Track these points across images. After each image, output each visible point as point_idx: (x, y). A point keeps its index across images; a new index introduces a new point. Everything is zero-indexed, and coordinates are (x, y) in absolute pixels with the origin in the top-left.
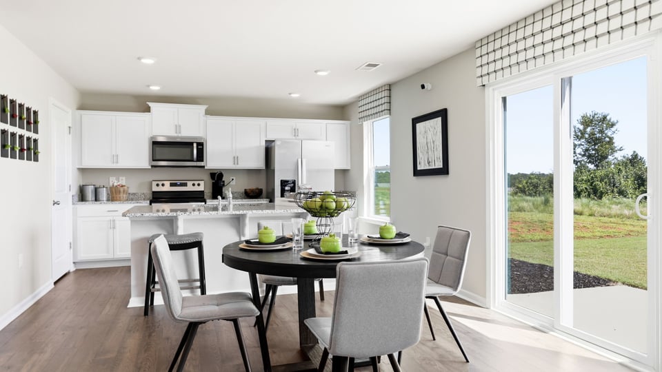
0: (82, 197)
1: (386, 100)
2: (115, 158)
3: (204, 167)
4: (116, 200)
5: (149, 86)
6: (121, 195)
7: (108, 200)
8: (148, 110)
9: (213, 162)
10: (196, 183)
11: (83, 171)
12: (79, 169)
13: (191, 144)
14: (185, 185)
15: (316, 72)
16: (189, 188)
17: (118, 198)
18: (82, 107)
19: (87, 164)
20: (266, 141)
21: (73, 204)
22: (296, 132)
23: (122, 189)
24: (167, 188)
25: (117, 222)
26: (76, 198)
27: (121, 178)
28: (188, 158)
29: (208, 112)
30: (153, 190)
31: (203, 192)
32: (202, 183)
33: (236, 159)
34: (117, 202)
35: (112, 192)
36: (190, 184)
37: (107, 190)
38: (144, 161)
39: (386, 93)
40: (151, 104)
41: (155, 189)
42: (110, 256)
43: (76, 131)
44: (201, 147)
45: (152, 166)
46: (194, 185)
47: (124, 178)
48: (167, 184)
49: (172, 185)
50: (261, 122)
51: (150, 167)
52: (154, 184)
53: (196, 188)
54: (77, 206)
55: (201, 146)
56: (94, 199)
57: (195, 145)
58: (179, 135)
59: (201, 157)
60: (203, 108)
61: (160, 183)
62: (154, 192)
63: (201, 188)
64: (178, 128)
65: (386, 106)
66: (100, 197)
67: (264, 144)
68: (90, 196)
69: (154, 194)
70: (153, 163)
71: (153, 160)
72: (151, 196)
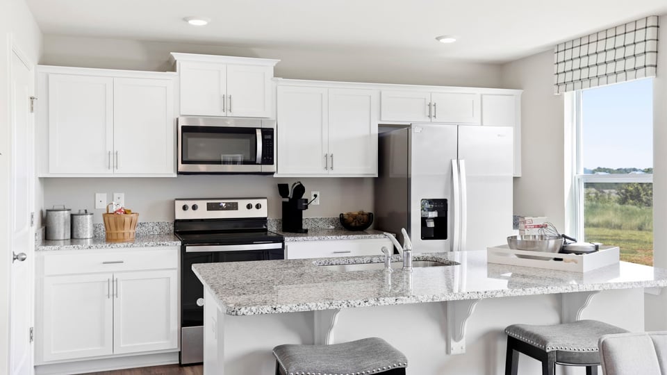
0: (47, 236)
1: (650, 46)
2: (112, 158)
3: (273, 173)
4: (123, 241)
5: (186, 20)
6: (127, 230)
7: (95, 239)
8: (171, 66)
9: (287, 166)
10: (254, 202)
11: (45, 181)
12: (40, 178)
13: (252, 131)
14: (234, 207)
16: (242, 212)
17: (121, 236)
18: (44, 61)
19: (59, 169)
20: (380, 126)
21: (37, 250)
22: (431, 111)
23: (127, 218)
24: (203, 213)
25: (121, 285)
26: (40, 237)
27: (116, 195)
28: (248, 158)
29: (278, 73)
30: (177, 218)
31: (264, 220)
32: (264, 203)
33: (329, 160)
34: (122, 245)
35: (107, 225)
36: (242, 204)
37: (93, 220)
38: (164, 164)
39: (651, 33)
40: (177, 56)
41: (180, 215)
42: (107, 351)
44: (269, 137)
45: (179, 173)
46: (249, 207)
47: (122, 195)
48: (202, 205)
49: (211, 207)
50: (371, 90)
51: (175, 176)
52: (179, 204)
53: (254, 214)
54: (44, 253)
55: (268, 134)
56: (68, 236)
57: (259, 133)
58: (229, 114)
59: (268, 158)
60: (269, 65)
61: (190, 204)
62: (176, 221)
63: (262, 213)
64: (226, 101)
65: (650, 59)
66: (81, 231)
67: (375, 131)
68: (61, 230)
69: (177, 223)
70: (182, 167)
71: (183, 162)
72: (172, 228)
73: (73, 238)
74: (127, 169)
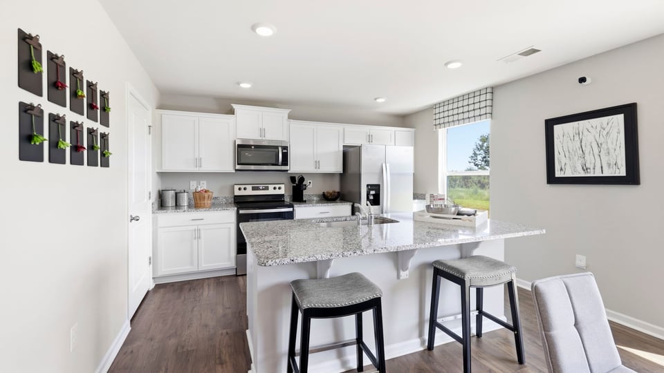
0: (162, 204)
1: (489, 103)
2: (198, 161)
3: (287, 171)
4: (204, 207)
5: (239, 84)
6: (206, 202)
7: (190, 206)
8: (232, 112)
9: (296, 166)
10: (277, 186)
11: (162, 175)
12: (157, 173)
13: (277, 147)
14: (267, 188)
15: (446, 64)
16: (271, 191)
17: (202, 205)
18: (161, 107)
19: (166, 169)
20: (344, 146)
21: (153, 213)
22: (370, 138)
23: (206, 195)
24: (249, 192)
25: (202, 232)
26: (156, 206)
27: (202, 182)
28: (274, 162)
29: (290, 117)
30: (236, 194)
31: (283, 195)
32: (283, 186)
33: (317, 164)
34: (203, 210)
35: (195, 198)
36: (271, 187)
37: (188, 196)
38: (228, 165)
39: (489, 96)
40: (234, 106)
41: (237, 193)
42: (195, 269)
43: (156, 131)
44: (286, 151)
45: (236, 170)
46: (275, 188)
47: (205, 182)
48: (249, 187)
49: (254, 189)
50: (339, 127)
51: (234, 171)
52: (236, 187)
53: (277, 192)
54: (157, 214)
55: (285, 149)
56: (174, 204)
57: (280, 149)
58: (264, 139)
59: (285, 162)
60: (285, 112)
61: (242, 187)
62: (236, 196)
63: (282, 192)
64: (262, 131)
65: (488, 110)
66: (181, 202)
67: (342, 149)
68: (170, 202)
69: (236, 197)
70: (238, 167)
71: (238, 164)
72: (233, 200)
73: (177, 205)
74: (207, 167)
